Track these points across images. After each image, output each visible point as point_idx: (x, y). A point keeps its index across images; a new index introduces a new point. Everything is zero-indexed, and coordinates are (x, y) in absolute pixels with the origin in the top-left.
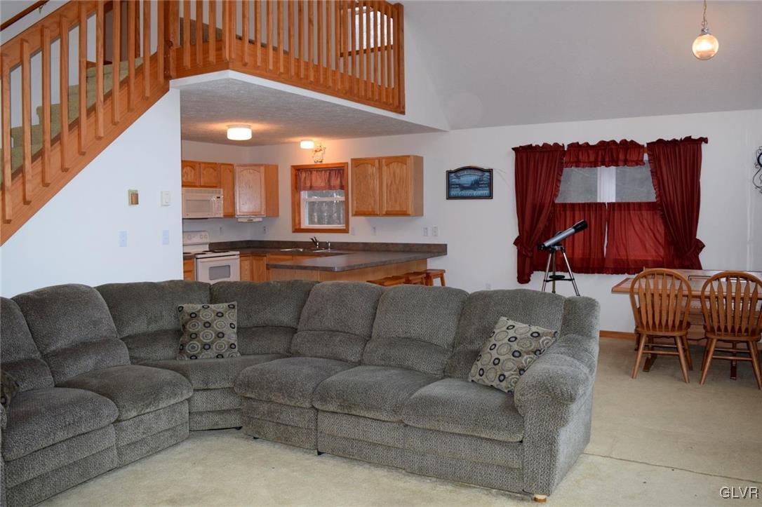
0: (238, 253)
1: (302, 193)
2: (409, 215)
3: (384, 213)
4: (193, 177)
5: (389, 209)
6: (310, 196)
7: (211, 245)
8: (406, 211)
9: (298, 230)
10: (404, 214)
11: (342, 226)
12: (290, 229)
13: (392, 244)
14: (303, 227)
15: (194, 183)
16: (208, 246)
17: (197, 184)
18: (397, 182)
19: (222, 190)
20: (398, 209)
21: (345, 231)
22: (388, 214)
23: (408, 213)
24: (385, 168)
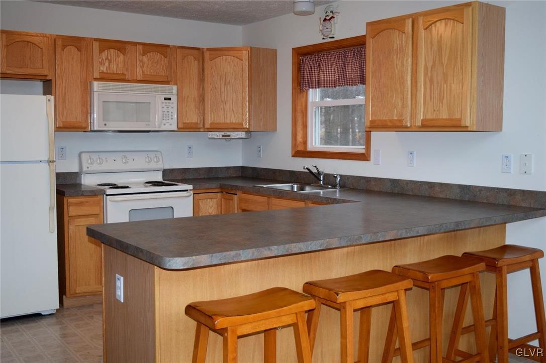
0: (190, 187)
1: (311, 91)
2: (465, 129)
3: (419, 124)
4: (121, 65)
5: (429, 117)
6: (323, 97)
7: (166, 172)
8: (460, 120)
9: (301, 152)
10: (456, 126)
11: (360, 149)
12: (289, 151)
13: (441, 184)
14: (310, 148)
15: (124, 74)
16: (161, 174)
17: (128, 77)
18: (445, 60)
19: (175, 88)
20: (444, 115)
21: (364, 157)
22: (428, 126)
23: (463, 124)
24: (422, 33)
